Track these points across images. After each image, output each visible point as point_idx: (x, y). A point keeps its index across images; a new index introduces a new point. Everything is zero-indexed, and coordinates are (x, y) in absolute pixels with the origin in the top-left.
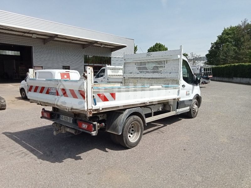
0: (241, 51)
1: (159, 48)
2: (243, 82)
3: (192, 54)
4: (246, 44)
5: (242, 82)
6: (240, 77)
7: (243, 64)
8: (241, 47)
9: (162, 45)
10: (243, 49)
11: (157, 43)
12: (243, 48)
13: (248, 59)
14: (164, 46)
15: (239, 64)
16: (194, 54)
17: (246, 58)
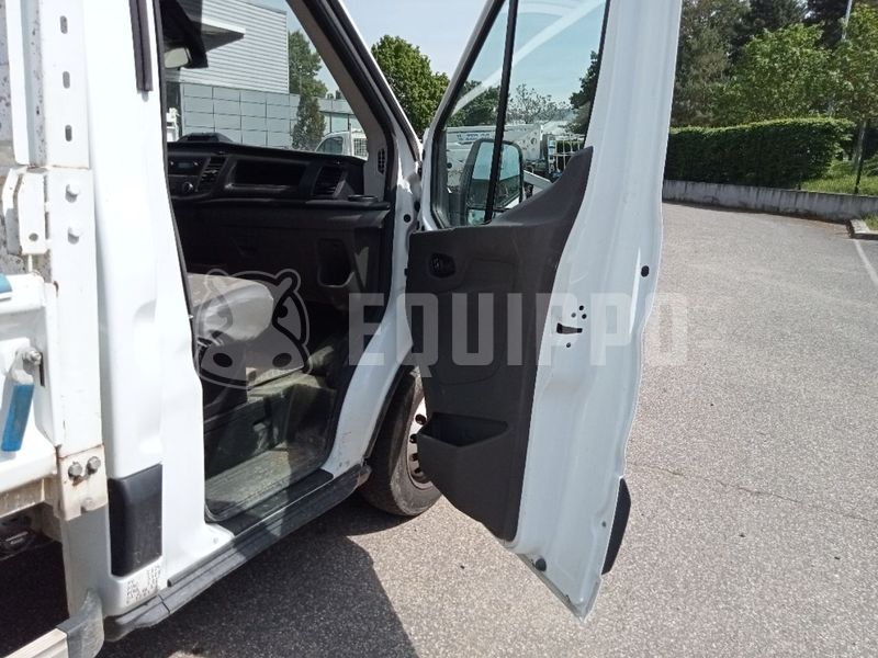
0: (690, 83)
1: (396, 57)
2: (695, 198)
3: (521, 89)
4: (705, 59)
5: (689, 197)
6: (686, 179)
7: (699, 129)
8: (689, 72)
9: (409, 46)
10: (696, 77)
11: (386, 38)
12: (695, 72)
13: (711, 114)
14: (417, 51)
15: (684, 129)
16: (528, 89)
17: (703, 111)
